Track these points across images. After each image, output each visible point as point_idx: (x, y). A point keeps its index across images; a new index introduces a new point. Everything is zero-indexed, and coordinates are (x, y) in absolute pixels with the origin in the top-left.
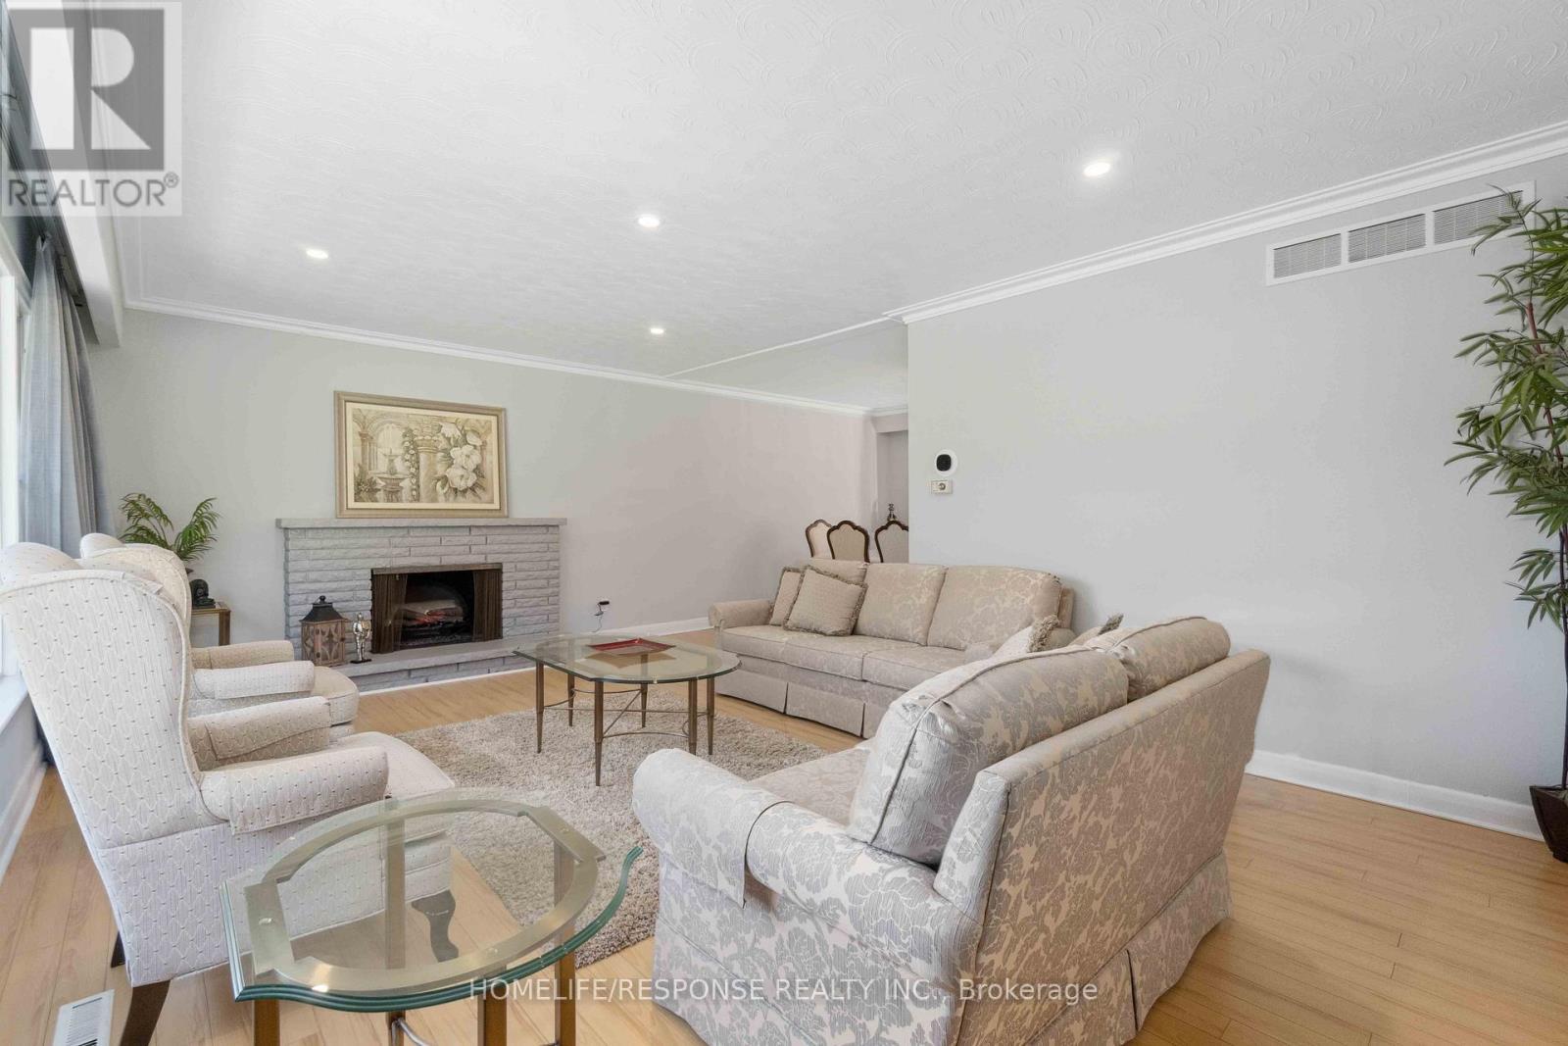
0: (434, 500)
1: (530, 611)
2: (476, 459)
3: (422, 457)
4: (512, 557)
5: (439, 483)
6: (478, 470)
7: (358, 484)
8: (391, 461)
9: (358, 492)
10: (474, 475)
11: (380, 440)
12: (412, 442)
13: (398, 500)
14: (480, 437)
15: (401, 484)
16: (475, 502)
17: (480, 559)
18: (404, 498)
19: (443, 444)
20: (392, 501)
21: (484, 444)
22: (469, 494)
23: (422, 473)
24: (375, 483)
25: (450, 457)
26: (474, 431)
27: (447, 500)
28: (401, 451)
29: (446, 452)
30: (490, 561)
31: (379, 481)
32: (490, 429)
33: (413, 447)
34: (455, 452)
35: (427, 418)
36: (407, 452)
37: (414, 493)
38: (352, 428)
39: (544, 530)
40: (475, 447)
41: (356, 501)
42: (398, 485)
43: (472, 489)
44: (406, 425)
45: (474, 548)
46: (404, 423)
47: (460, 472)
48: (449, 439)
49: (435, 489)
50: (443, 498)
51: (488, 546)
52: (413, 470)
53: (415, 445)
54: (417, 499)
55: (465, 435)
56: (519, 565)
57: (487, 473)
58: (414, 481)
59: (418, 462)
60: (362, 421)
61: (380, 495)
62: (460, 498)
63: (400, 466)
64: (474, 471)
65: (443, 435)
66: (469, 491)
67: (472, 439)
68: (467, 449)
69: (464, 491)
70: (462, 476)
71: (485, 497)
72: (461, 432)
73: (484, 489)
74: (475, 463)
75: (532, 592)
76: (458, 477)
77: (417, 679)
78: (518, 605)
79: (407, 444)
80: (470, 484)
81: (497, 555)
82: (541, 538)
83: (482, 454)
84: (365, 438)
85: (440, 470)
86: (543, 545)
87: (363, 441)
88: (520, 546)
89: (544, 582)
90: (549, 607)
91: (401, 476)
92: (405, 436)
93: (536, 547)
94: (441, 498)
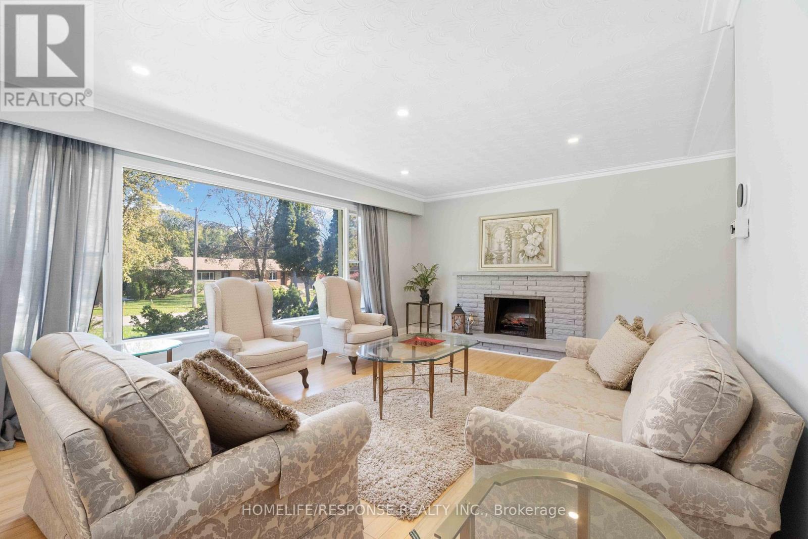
0: (518, 262)
1: (563, 326)
2: (540, 240)
3: (514, 241)
4: (550, 294)
5: (521, 254)
6: (541, 246)
7: (486, 256)
8: (500, 245)
9: (486, 260)
10: (539, 248)
11: (496, 235)
12: (509, 235)
13: (502, 263)
14: (543, 227)
15: (503, 256)
16: (538, 263)
17: (533, 294)
18: (504, 262)
19: (523, 234)
20: (499, 264)
21: (545, 230)
22: (535, 258)
23: (513, 249)
24: (493, 256)
25: (527, 240)
26: (539, 225)
27: (524, 262)
28: (504, 240)
29: (524, 237)
30: (538, 295)
31: (495, 255)
32: (548, 222)
33: (509, 236)
34: (529, 237)
35: (515, 222)
36: (507, 240)
37: (509, 259)
38: (485, 231)
39: (572, 279)
40: (540, 233)
41: (485, 264)
42: (502, 255)
43: (537, 256)
44: (506, 227)
45: (529, 288)
46: (506, 226)
47: (531, 247)
48: (526, 231)
49: (518, 257)
50: (522, 261)
51: (537, 287)
52: (509, 248)
53: (510, 236)
54: (510, 262)
55: (534, 228)
56: (555, 299)
57: (546, 247)
58: (509, 253)
59: (511, 244)
60: (489, 229)
61: (494, 261)
62: (530, 261)
63: (503, 247)
64: (538, 246)
65: (524, 229)
66: (536, 257)
67: (538, 229)
68: (535, 235)
69: (533, 257)
70: (532, 249)
71: (544, 260)
72: (532, 226)
73: (543, 256)
74: (540, 242)
75: (563, 316)
76: (530, 250)
77: (486, 348)
78: (555, 321)
79: (507, 236)
80: (536, 253)
81: (543, 292)
82: (569, 284)
83: (543, 236)
84: (490, 235)
85: (522, 247)
86: (571, 288)
87: (489, 237)
88: (556, 288)
89: (572, 311)
90: (575, 327)
91: (503, 252)
92: (506, 232)
93: (566, 289)
94: (521, 261)
